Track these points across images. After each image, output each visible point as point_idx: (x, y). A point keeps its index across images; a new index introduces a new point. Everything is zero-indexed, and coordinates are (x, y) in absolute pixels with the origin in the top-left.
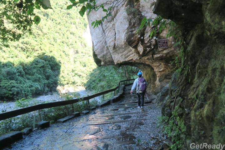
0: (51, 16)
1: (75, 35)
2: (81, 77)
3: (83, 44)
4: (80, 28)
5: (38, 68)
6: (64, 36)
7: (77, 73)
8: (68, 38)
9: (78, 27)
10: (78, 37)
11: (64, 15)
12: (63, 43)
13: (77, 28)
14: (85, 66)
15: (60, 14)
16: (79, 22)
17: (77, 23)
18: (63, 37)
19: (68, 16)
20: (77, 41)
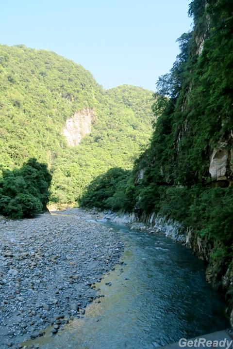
0: (24, 106)
1: (52, 131)
2: (66, 190)
3: (62, 145)
4: (58, 122)
5: (31, 179)
6: (40, 133)
7: (60, 186)
8: (44, 136)
9: (55, 120)
10: (55, 135)
11: (37, 103)
12: (38, 143)
13: (54, 122)
14: (69, 176)
15: (32, 102)
16: (57, 114)
17: (54, 114)
18: (39, 135)
19: (42, 104)
20: (56, 140)
